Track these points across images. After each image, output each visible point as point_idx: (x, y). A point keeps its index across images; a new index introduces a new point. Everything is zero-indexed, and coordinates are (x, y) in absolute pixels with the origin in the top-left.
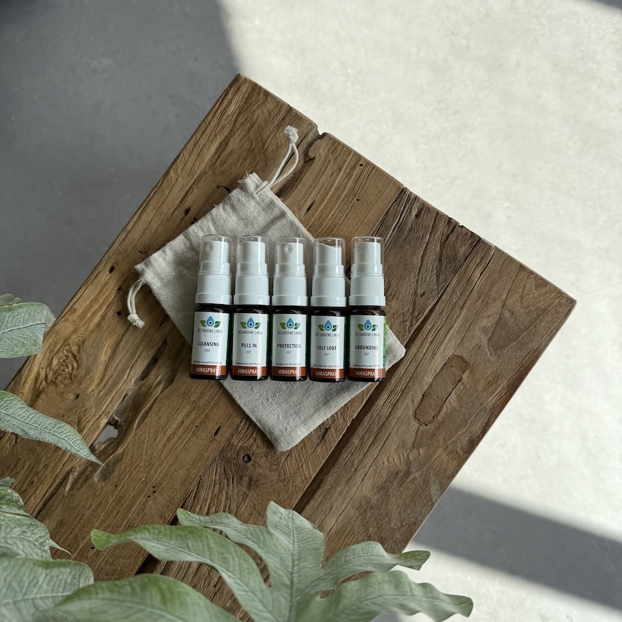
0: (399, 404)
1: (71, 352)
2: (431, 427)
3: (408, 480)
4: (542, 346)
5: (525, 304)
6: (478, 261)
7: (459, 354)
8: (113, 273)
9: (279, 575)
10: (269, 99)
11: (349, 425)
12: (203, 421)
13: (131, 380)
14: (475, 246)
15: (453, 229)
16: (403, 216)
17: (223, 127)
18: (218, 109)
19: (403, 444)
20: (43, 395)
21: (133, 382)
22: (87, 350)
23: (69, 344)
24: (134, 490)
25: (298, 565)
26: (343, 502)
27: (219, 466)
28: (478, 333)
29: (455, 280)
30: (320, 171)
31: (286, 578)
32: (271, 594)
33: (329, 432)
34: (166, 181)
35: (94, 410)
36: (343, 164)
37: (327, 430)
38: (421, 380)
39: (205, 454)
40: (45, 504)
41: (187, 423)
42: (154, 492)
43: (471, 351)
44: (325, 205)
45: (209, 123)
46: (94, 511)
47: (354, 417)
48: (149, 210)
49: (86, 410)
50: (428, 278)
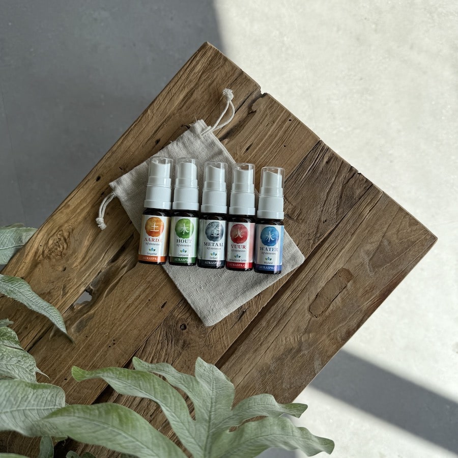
0: (298, 300)
1: (63, 236)
2: (320, 319)
3: (299, 355)
4: (408, 269)
5: (400, 236)
6: (369, 201)
7: (347, 268)
8: (99, 181)
9: (201, 412)
10: (227, 64)
11: (260, 311)
12: (154, 297)
13: (105, 261)
14: (368, 189)
15: (353, 175)
16: (317, 162)
17: (191, 81)
18: (188, 67)
19: (298, 329)
20: (40, 266)
21: (106, 262)
22: (75, 236)
23: (62, 230)
24: (99, 341)
25: (215, 406)
26: (250, 366)
27: (163, 330)
28: (362, 254)
29: (350, 213)
30: (259, 121)
31: (206, 415)
32: (195, 425)
33: (245, 314)
34: (144, 117)
35: (76, 280)
36: (277, 118)
37: (244, 313)
38: (317, 284)
39: (153, 321)
40: (34, 344)
41: (142, 297)
42: (114, 344)
43: (356, 267)
44: (260, 148)
45: (180, 77)
46: (69, 353)
47: (264, 306)
48: (129, 138)
49: (70, 280)
50: (330, 210)
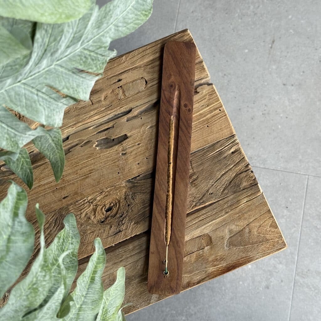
5: (259, 231)
6: (249, 194)
7: (210, 236)
11: (132, 236)
12: (61, 188)
14: (253, 186)
15: (247, 171)
16: (225, 148)
27: (55, 215)
28: (227, 231)
29: (232, 197)
30: (198, 100)
33: (120, 233)
34: (118, 59)
36: (211, 104)
39: (52, 205)
41: (53, 184)
43: (217, 238)
47: (138, 234)
50: (218, 187)
